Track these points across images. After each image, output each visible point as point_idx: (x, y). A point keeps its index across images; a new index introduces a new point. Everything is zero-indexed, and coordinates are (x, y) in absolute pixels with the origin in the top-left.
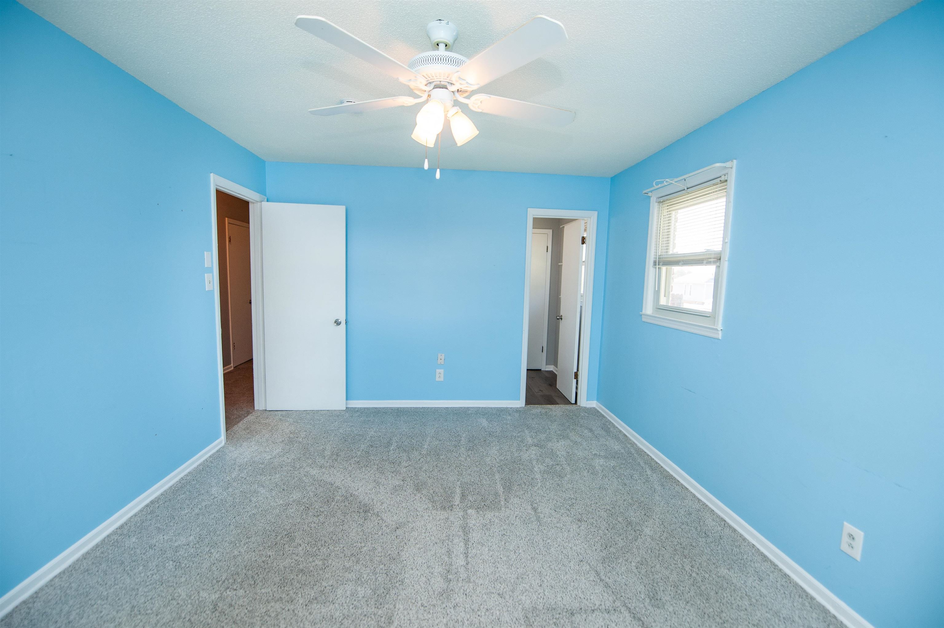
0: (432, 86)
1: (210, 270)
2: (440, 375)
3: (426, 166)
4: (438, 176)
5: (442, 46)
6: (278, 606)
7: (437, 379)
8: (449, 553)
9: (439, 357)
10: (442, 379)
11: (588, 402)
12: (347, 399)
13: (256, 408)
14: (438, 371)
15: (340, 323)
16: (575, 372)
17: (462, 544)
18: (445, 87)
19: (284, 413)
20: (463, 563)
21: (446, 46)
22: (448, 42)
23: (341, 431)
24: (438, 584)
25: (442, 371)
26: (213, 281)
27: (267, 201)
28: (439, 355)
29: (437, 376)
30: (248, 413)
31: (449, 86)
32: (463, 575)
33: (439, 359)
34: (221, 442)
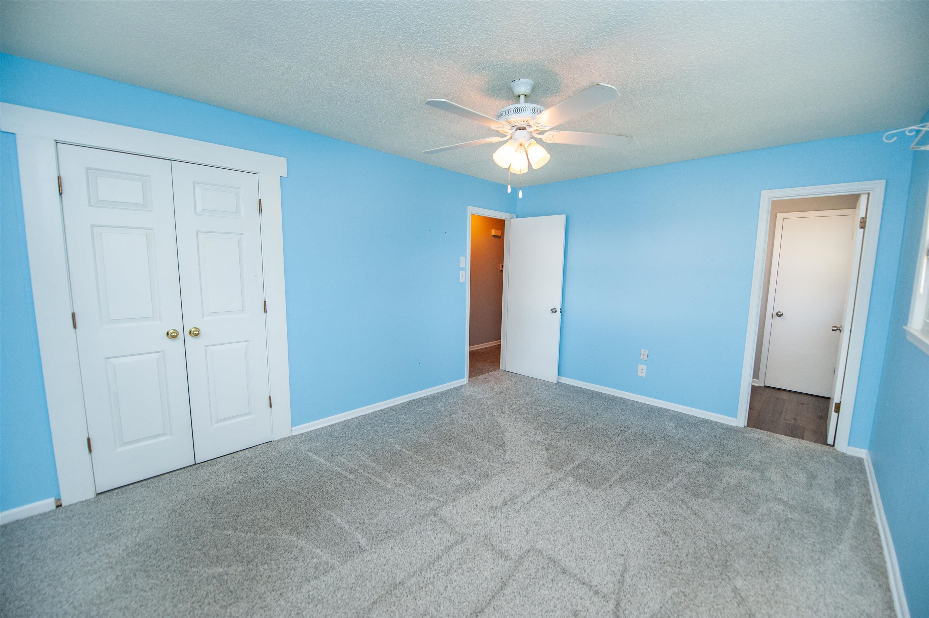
0: (515, 128)
1: (464, 269)
2: (642, 370)
3: (509, 190)
4: (520, 195)
5: (522, 98)
6: (416, 465)
7: (639, 374)
8: (525, 491)
9: (643, 353)
10: (644, 375)
11: (849, 447)
12: (558, 375)
13: (501, 368)
14: (640, 366)
15: (556, 312)
16: (836, 404)
17: (538, 492)
18: (524, 129)
19: (514, 375)
20: (526, 501)
21: (525, 96)
22: (527, 93)
23: (538, 396)
24: (497, 502)
25: (644, 367)
26: (466, 275)
27: (517, 217)
28: (643, 350)
29: (640, 370)
30: (495, 370)
31: (527, 127)
32: (517, 507)
33: (642, 355)
34: (464, 381)
